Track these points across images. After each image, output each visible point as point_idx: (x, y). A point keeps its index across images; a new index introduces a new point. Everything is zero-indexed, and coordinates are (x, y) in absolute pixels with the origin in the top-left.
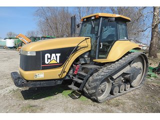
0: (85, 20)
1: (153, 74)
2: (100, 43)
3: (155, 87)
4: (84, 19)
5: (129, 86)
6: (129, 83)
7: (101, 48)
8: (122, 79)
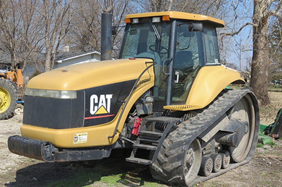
0: (135, 21)
1: (267, 139)
2: (174, 72)
3: (274, 160)
4: (132, 19)
5: (229, 158)
6: (228, 153)
7: (177, 81)
8: (217, 144)
